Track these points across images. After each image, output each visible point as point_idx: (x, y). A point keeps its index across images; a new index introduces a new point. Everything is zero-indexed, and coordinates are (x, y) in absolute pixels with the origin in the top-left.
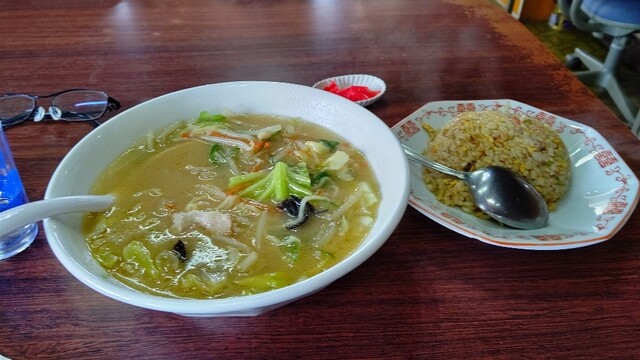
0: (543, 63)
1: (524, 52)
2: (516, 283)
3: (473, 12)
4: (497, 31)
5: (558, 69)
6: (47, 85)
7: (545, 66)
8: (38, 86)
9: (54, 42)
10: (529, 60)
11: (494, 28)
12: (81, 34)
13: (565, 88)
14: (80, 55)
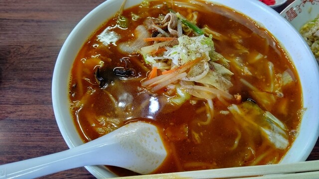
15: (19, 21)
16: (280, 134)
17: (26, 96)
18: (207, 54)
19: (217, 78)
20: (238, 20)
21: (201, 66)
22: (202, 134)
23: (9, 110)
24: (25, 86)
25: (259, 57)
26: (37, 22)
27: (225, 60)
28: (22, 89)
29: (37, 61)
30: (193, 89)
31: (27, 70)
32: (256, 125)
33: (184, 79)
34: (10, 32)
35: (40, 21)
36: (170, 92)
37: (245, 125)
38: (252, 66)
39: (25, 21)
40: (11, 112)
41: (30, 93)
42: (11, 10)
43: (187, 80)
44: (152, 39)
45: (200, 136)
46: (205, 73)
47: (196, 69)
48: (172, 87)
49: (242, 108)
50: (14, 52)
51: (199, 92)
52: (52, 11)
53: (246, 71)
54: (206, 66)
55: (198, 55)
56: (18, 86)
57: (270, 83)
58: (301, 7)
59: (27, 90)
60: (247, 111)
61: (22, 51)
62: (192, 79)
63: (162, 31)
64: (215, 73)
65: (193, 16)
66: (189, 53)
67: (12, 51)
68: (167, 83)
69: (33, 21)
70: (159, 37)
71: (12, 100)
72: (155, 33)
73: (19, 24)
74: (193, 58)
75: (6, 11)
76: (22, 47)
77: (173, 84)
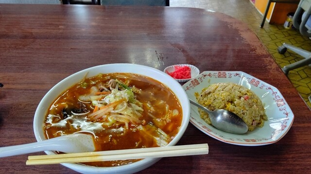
0: (261, 54)
1: (253, 48)
2: (230, 162)
3: (232, 26)
4: (241, 36)
5: (267, 57)
6: (31, 53)
7: (261, 55)
8: (27, 53)
9: (35, 31)
10: (254, 52)
11: (240, 34)
12: (49, 28)
13: (269, 67)
14: (47, 39)
15: (21, 90)
16: (164, 140)
17: (18, 133)
18: (127, 98)
19: (132, 111)
20: (154, 84)
21: (123, 105)
22: (118, 140)
23: (5, 141)
24: (18, 127)
25: (162, 102)
26: (33, 90)
27: (141, 104)
28: (16, 129)
29: (28, 112)
30: (117, 117)
31: (21, 118)
32: (151, 135)
33: (112, 111)
34: (14, 96)
35: (35, 90)
36: (104, 120)
37: (145, 136)
38: (156, 107)
39: (25, 90)
40: (6, 142)
41: (21, 131)
42: (17, 83)
43: (114, 112)
44: (99, 93)
45: (117, 141)
46: (124, 108)
47: (120, 106)
48: (105, 116)
49: (145, 127)
50: (15, 108)
51: (120, 118)
52: (44, 84)
53: (152, 109)
54: (125, 104)
55: (121, 98)
56: (13, 127)
57: (165, 115)
58: (202, 79)
59: (19, 129)
60: (148, 129)
61: (20, 107)
62: (116, 111)
63: (106, 89)
64: (130, 109)
65: (127, 82)
66: (115, 97)
67: (13, 107)
68: (102, 114)
69: (31, 90)
70: (103, 92)
71: (8, 135)
72: (102, 90)
73: (21, 91)
74: (118, 100)
75: (13, 84)
76: (21, 105)
77: (105, 114)
